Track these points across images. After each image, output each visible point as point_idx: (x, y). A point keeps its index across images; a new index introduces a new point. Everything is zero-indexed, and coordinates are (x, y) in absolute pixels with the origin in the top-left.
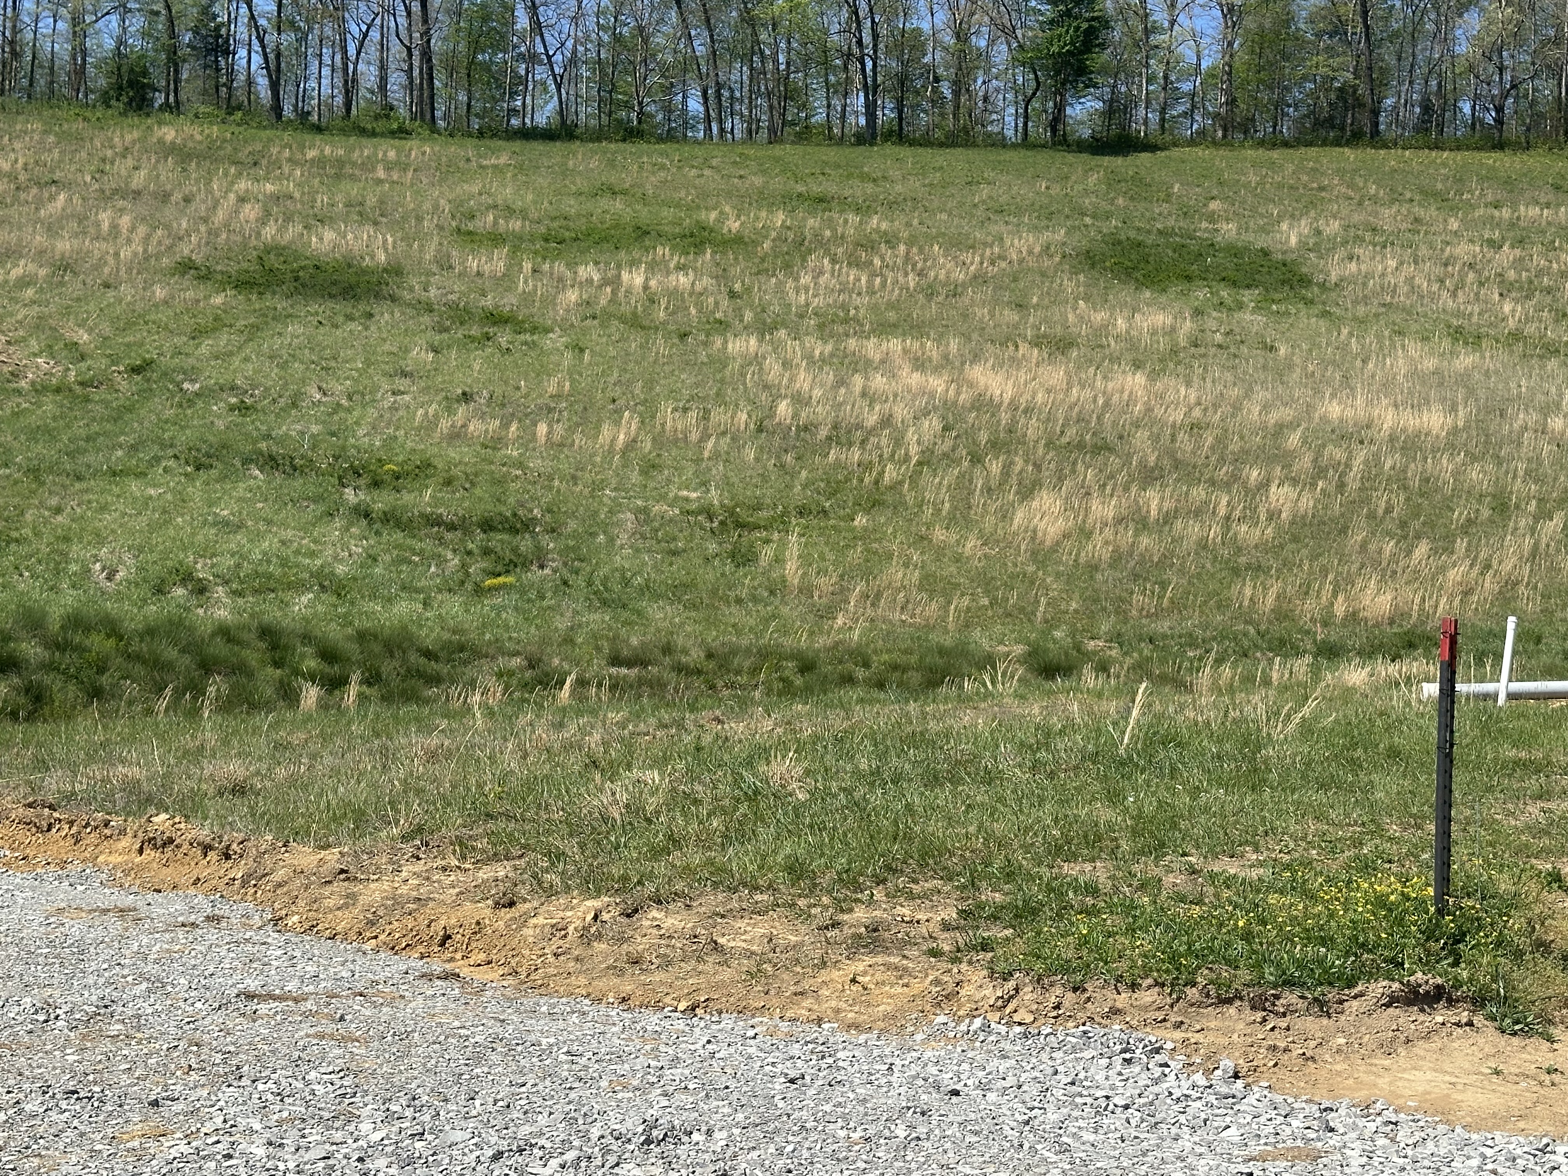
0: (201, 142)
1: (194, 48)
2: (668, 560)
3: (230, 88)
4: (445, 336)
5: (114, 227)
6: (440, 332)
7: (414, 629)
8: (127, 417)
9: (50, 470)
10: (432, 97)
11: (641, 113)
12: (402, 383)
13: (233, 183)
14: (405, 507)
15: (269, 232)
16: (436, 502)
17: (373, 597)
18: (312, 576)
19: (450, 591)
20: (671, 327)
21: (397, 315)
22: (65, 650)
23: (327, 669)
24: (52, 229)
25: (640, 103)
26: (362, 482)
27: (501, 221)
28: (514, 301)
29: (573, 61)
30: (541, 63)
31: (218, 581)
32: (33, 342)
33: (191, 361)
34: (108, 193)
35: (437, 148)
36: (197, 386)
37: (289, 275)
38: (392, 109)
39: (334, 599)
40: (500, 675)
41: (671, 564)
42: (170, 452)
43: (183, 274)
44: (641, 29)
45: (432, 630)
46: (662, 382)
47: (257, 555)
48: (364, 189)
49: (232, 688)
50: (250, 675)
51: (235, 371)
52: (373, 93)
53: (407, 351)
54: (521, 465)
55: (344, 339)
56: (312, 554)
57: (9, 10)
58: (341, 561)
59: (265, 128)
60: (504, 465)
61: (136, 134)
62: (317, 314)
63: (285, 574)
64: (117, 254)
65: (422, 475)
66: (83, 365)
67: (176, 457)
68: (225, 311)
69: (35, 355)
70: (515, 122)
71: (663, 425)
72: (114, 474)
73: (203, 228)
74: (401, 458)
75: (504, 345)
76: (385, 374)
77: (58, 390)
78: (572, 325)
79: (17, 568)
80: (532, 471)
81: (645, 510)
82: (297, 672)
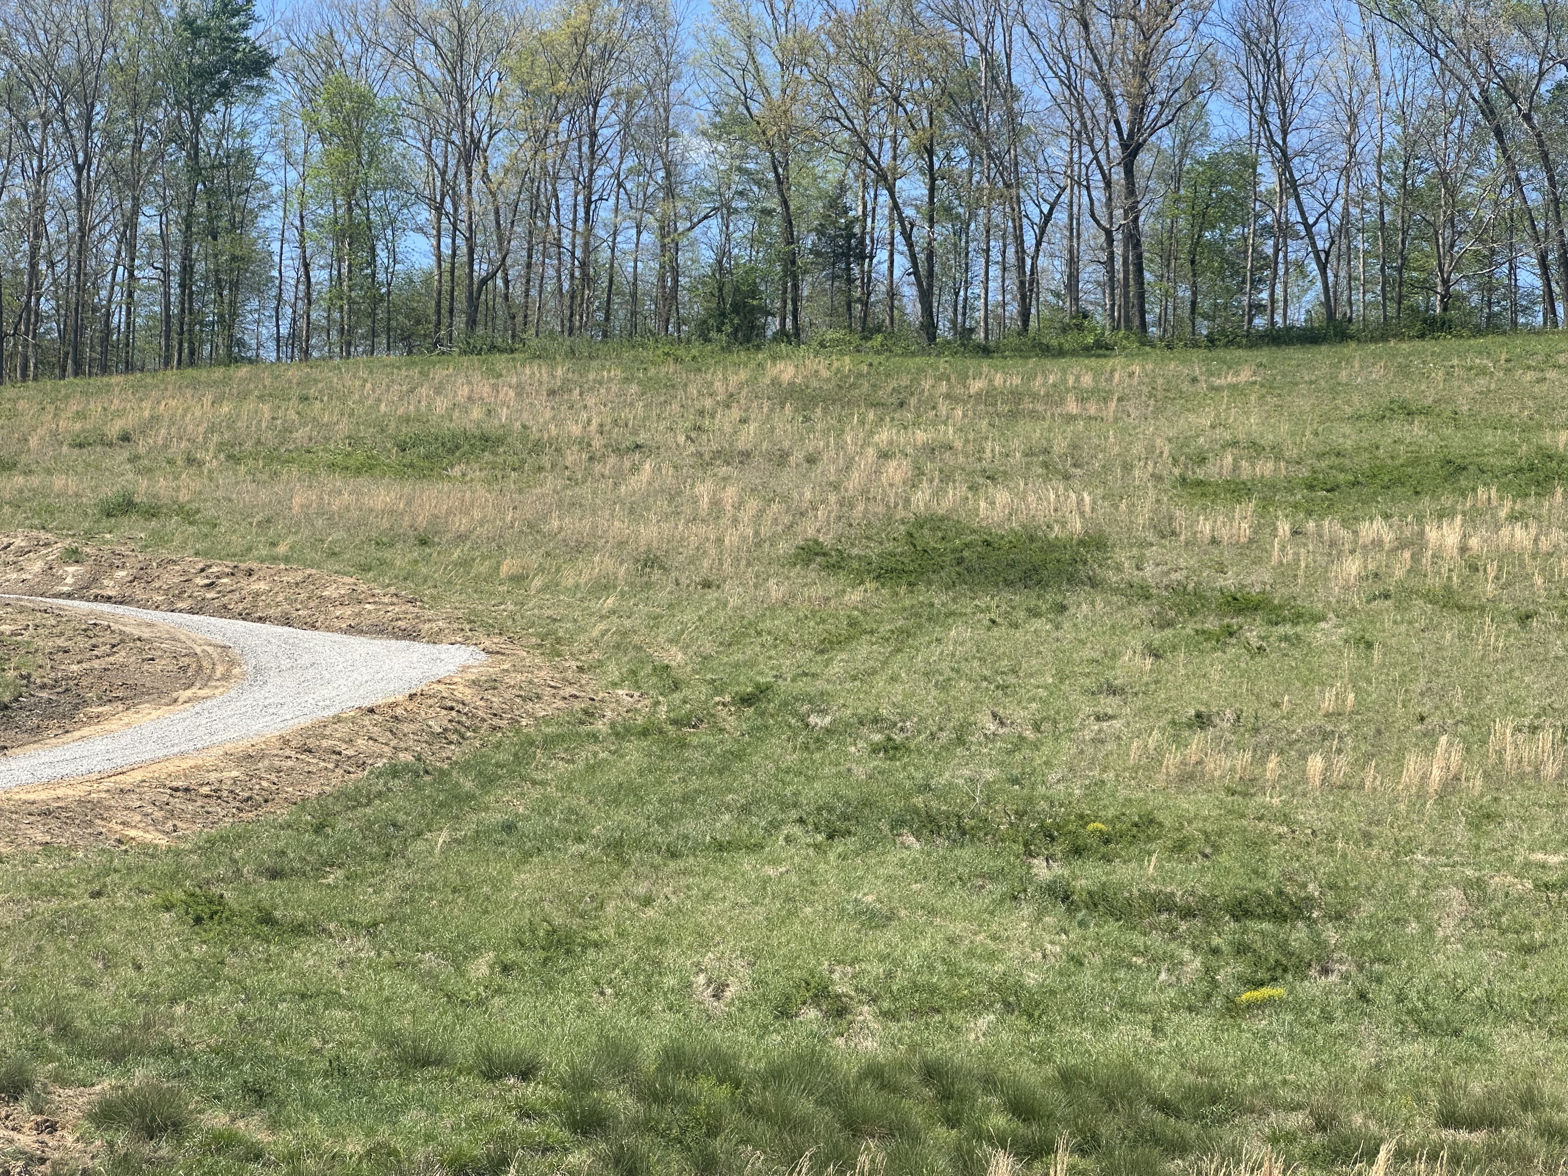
0: (828, 380)
1: (818, 254)
2: (1520, 959)
3: (866, 304)
4: (1169, 632)
5: (716, 503)
6: (1162, 627)
7: (1142, 1067)
8: (736, 766)
9: (637, 844)
10: (1141, 296)
11: (1446, 295)
12: (1108, 704)
13: (871, 433)
14: (1121, 886)
15: (921, 498)
16: (1168, 877)
17: (1080, 1018)
18: (991, 989)
19: (1190, 1009)
20: (1504, 606)
21: (1100, 605)
22: (664, 1102)
23: (1022, 1129)
24: (635, 512)
25: (1445, 282)
26: (1057, 850)
27: (1244, 463)
28: (1267, 578)
29: (1344, 230)
30: (1298, 237)
31: (864, 997)
32: (612, 667)
33: (820, 684)
34: (707, 458)
35: (1150, 367)
36: (828, 719)
37: (949, 558)
38: (1085, 317)
39: (1022, 1023)
40: (1274, 1140)
41: (1524, 967)
42: (794, 814)
43: (807, 563)
44: (1444, 176)
45: (1166, 1068)
46: (1496, 688)
47: (913, 961)
48: (1050, 430)
49: (892, 1157)
50: (914, 1137)
51: (878, 696)
52: (1057, 295)
53: (1115, 656)
54: (1286, 819)
55: (1027, 643)
56: (992, 957)
57: (580, 224)
58: (1032, 965)
59: (913, 354)
60: (1260, 819)
61: (743, 375)
62: (988, 609)
63: (955, 986)
64: (720, 540)
65: (1142, 836)
66: (677, 696)
67: (801, 821)
68: (864, 613)
69: (615, 685)
70: (1260, 322)
71: (1500, 753)
72: (721, 848)
73: (833, 498)
74: (1111, 813)
75: (1255, 642)
76: (1085, 691)
77: (645, 733)
78: (1354, 609)
79: (597, 983)
80: (1301, 824)
81: (1479, 884)
82: (979, 1135)
